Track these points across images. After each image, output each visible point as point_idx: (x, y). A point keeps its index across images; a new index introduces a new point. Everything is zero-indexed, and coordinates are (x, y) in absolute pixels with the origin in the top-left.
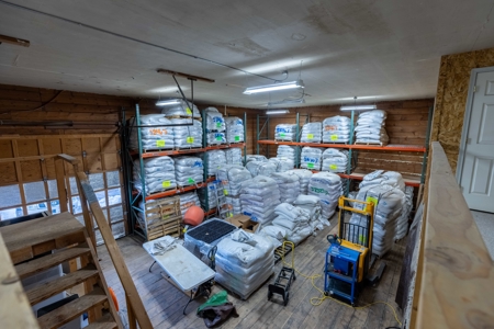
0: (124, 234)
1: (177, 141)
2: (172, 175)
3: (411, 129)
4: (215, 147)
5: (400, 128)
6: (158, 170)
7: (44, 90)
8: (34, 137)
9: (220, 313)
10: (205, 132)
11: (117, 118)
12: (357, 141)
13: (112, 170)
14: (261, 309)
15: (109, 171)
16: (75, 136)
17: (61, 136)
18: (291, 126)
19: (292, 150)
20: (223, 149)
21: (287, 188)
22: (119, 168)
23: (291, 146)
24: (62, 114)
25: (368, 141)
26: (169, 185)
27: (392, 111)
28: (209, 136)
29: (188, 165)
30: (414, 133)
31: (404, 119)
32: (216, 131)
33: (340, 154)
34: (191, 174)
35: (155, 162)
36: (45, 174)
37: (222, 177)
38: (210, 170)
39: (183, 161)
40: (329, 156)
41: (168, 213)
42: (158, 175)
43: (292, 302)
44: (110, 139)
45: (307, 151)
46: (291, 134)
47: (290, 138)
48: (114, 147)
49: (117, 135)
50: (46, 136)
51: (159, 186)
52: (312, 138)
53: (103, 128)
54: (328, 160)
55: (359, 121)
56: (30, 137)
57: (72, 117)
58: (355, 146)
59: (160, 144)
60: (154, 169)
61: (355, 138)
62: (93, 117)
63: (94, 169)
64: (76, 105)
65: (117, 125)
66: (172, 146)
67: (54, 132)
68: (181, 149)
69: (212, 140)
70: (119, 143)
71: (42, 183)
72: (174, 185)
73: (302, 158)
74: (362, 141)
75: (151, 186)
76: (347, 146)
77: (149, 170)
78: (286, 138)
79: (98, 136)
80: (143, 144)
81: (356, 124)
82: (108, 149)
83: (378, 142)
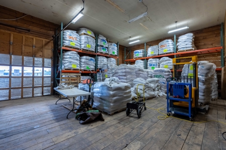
0: (50, 93)
1: (82, 46)
2: (78, 62)
3: (210, 43)
4: (102, 55)
5: (203, 43)
6: (70, 58)
7: (19, 12)
8: (9, 32)
9: (91, 115)
10: (97, 45)
11: (53, 33)
12: (179, 50)
13: (48, 58)
14: (121, 119)
15: (46, 58)
16: (31, 37)
17: (23, 35)
18: (142, 50)
19: (142, 62)
20: (106, 57)
21: (140, 74)
22: (51, 58)
23: (142, 60)
24: (25, 25)
25: (185, 49)
26: (75, 67)
27: (197, 36)
28: (99, 48)
29: (87, 59)
30: (212, 44)
31: (205, 38)
32: (103, 46)
33: (170, 59)
34: (88, 64)
35: (69, 53)
36: (11, 51)
37: (105, 68)
38: (99, 65)
39: (85, 57)
40: (163, 61)
41: (73, 81)
42: (70, 61)
43: (144, 117)
44: (49, 42)
45: (151, 61)
46: (142, 54)
47: (141, 56)
48: (50, 47)
49: (52, 41)
50: (15, 33)
51: (70, 66)
52: (153, 53)
53: (46, 36)
54: (163, 63)
55: (179, 40)
56: (7, 31)
57: (30, 27)
58: (178, 53)
59: (73, 44)
60: (68, 56)
61: (177, 49)
62: (42, 30)
63: (38, 55)
64: (33, 23)
65: (53, 37)
66: (79, 47)
67: (20, 32)
68: (83, 50)
69: (100, 50)
70: (53, 45)
71: (8, 56)
72: (79, 68)
73: (148, 65)
74: (182, 50)
75: (66, 65)
76: (173, 54)
77: (65, 57)
78: (139, 56)
79: (42, 39)
80: (63, 42)
81: (177, 42)
82: (47, 47)
83: (191, 48)
